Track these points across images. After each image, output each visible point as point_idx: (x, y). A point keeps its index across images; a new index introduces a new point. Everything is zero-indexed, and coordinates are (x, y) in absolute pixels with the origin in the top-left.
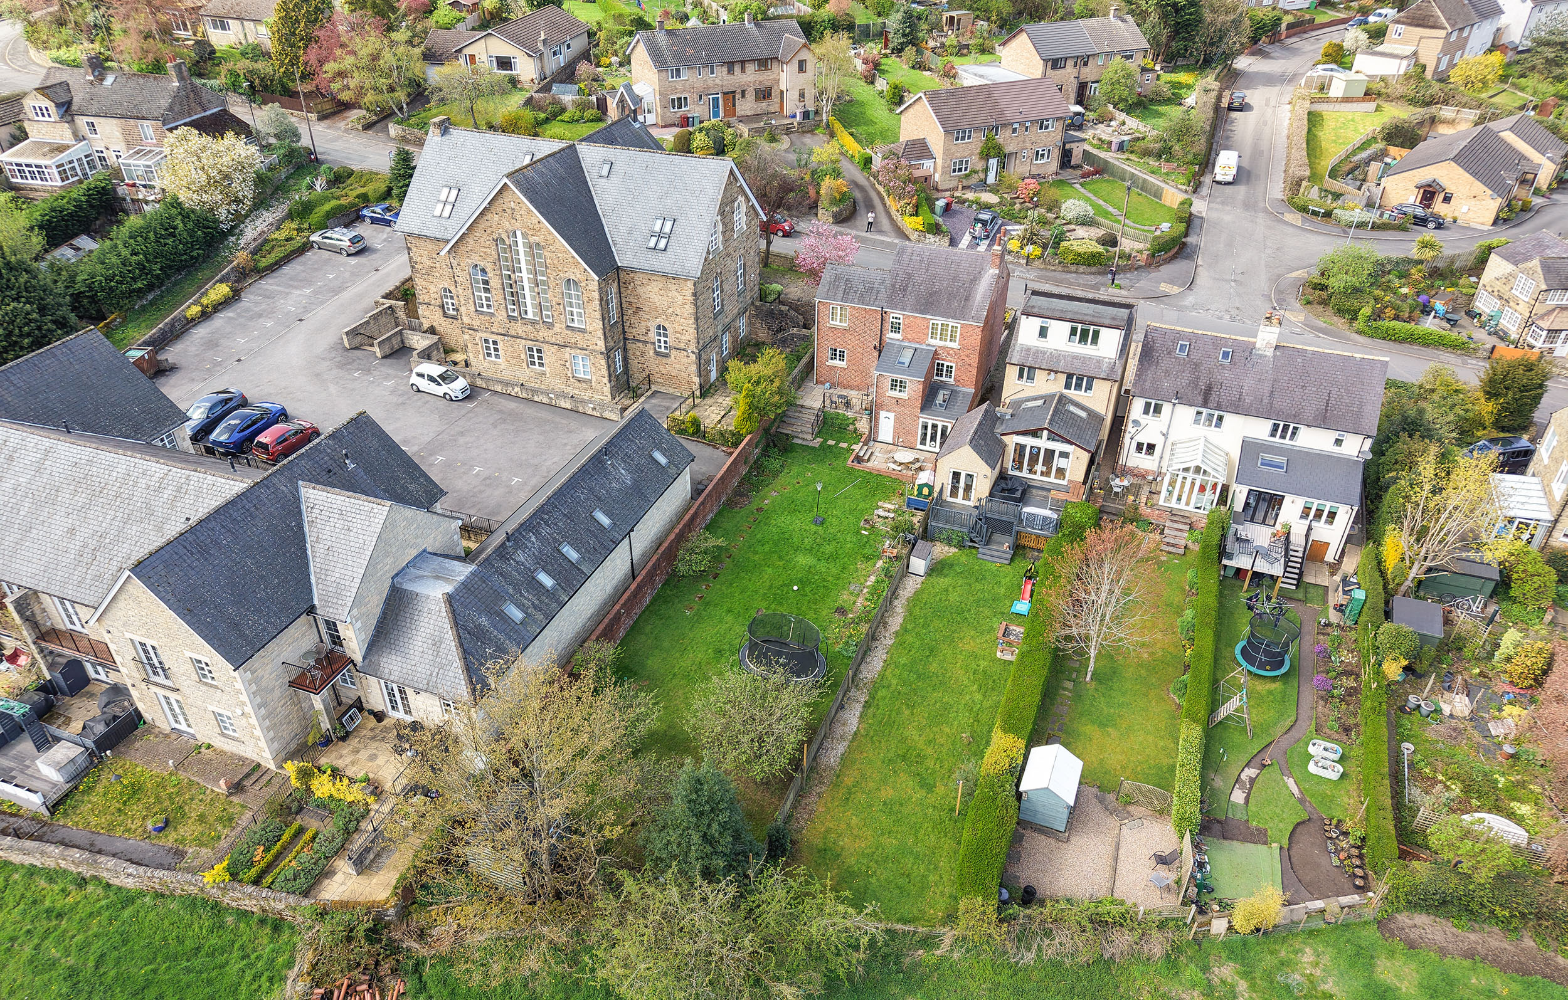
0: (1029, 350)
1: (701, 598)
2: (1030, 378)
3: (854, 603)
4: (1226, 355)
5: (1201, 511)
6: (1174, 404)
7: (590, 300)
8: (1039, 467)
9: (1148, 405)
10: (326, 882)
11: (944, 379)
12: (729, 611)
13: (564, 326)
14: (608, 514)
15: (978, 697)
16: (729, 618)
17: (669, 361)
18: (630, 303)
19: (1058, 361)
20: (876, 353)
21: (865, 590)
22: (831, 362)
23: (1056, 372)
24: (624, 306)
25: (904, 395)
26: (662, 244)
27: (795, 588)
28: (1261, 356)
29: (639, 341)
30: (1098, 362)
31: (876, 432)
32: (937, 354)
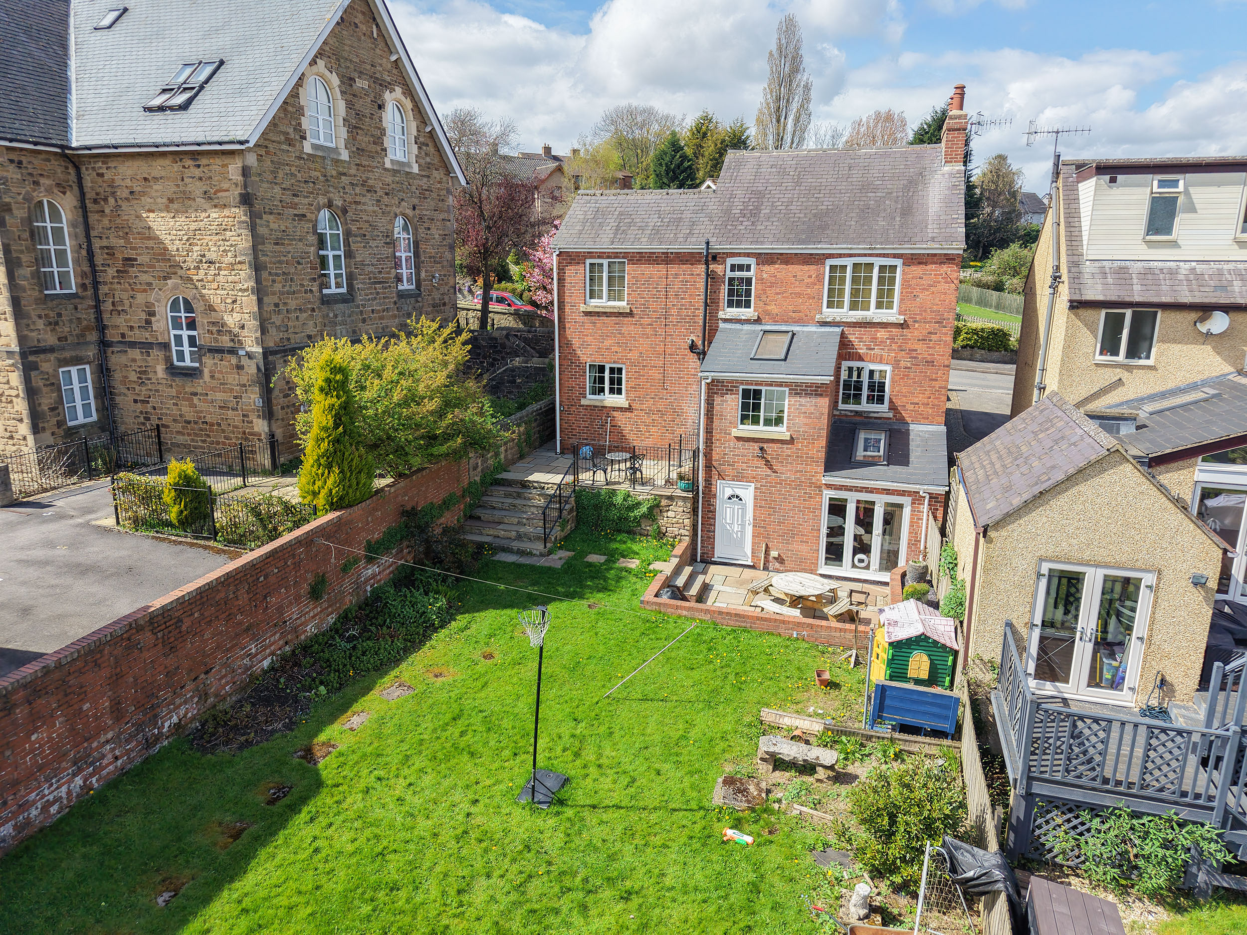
0: (1123, 269)
2: (1139, 344)
11: (865, 406)
17: (198, 386)
18: (110, 251)
19: (1222, 287)
20: (695, 364)
22: (591, 399)
23: (1227, 309)
24: (99, 260)
25: (781, 432)
26: (182, 99)
29: (133, 345)
31: (709, 539)
32: (844, 344)
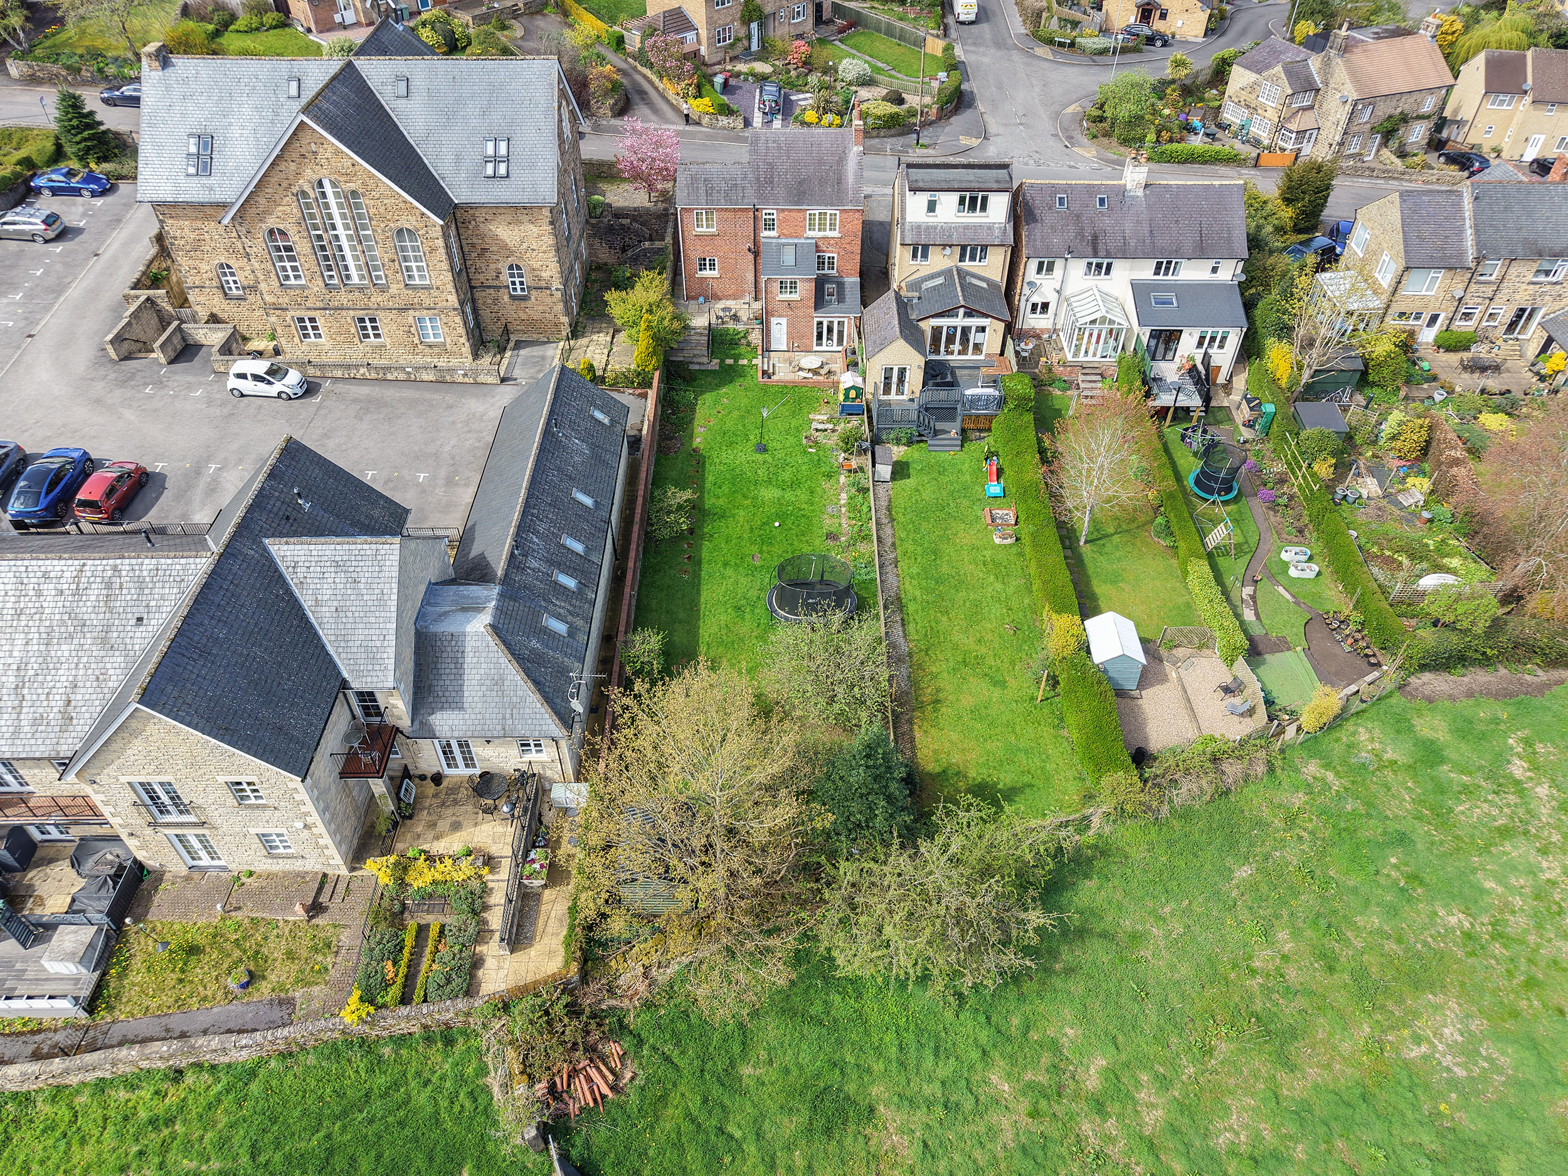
0: (919, 227)
1: (689, 558)
2: (925, 256)
3: (840, 525)
4: (1102, 201)
5: (1107, 359)
6: (1066, 259)
7: (433, 250)
8: (957, 347)
9: (1041, 265)
10: (480, 973)
11: (826, 271)
12: (726, 565)
13: (402, 286)
14: (587, 493)
15: (999, 586)
16: (729, 572)
17: (529, 304)
18: (473, 245)
19: (950, 236)
20: (751, 257)
21: (843, 510)
22: (701, 274)
23: (950, 246)
24: (466, 249)
25: (795, 297)
26: (502, 169)
27: (777, 524)
28: (1133, 197)
29: (489, 287)
30: (989, 228)
31: (769, 342)
32: (817, 246)
